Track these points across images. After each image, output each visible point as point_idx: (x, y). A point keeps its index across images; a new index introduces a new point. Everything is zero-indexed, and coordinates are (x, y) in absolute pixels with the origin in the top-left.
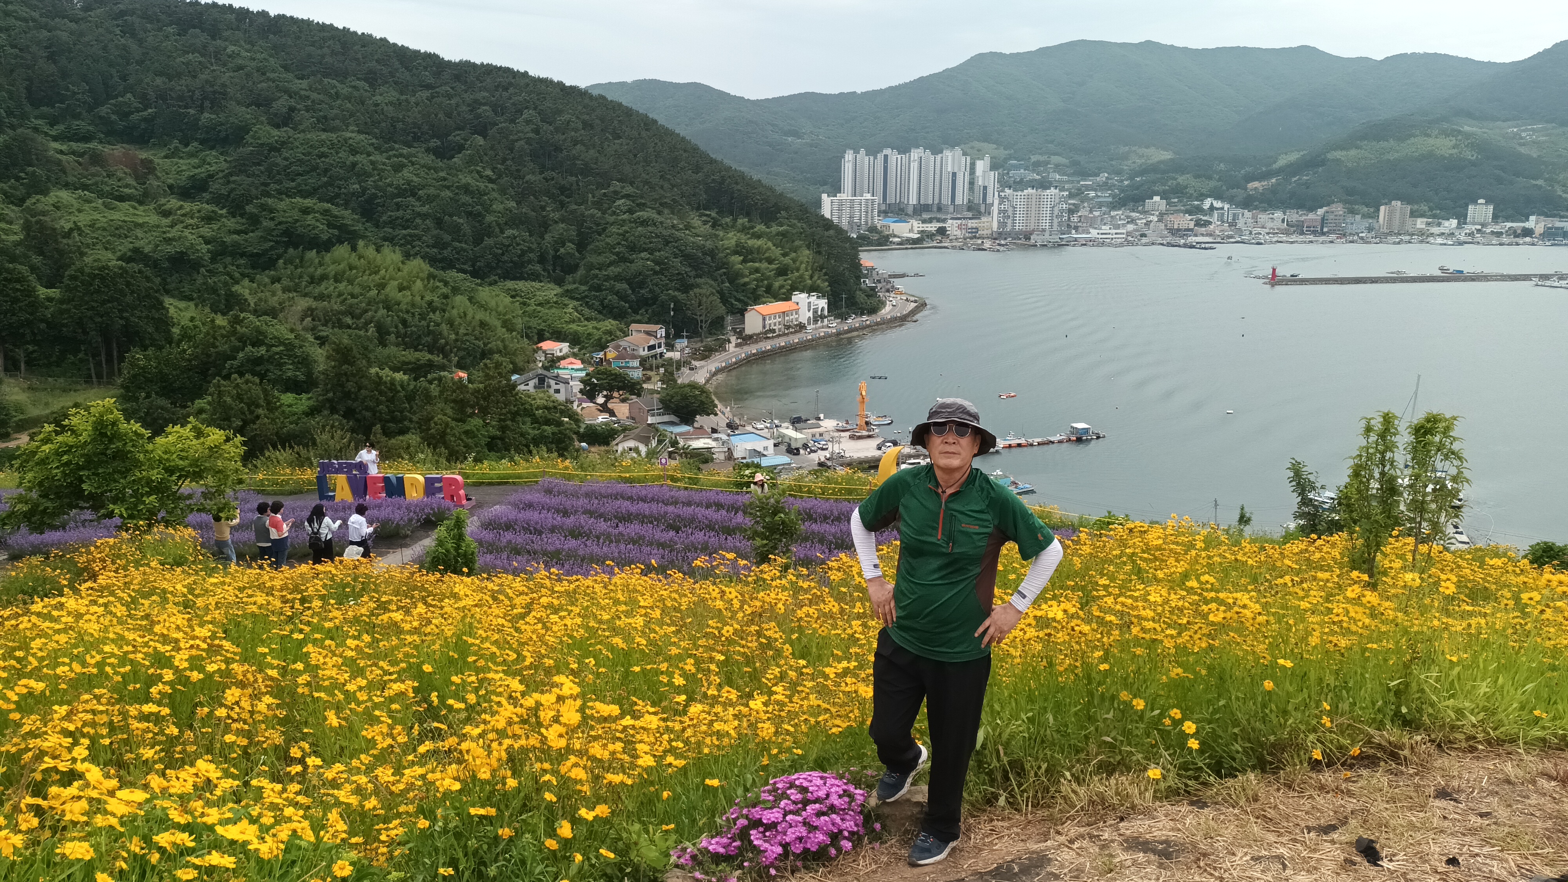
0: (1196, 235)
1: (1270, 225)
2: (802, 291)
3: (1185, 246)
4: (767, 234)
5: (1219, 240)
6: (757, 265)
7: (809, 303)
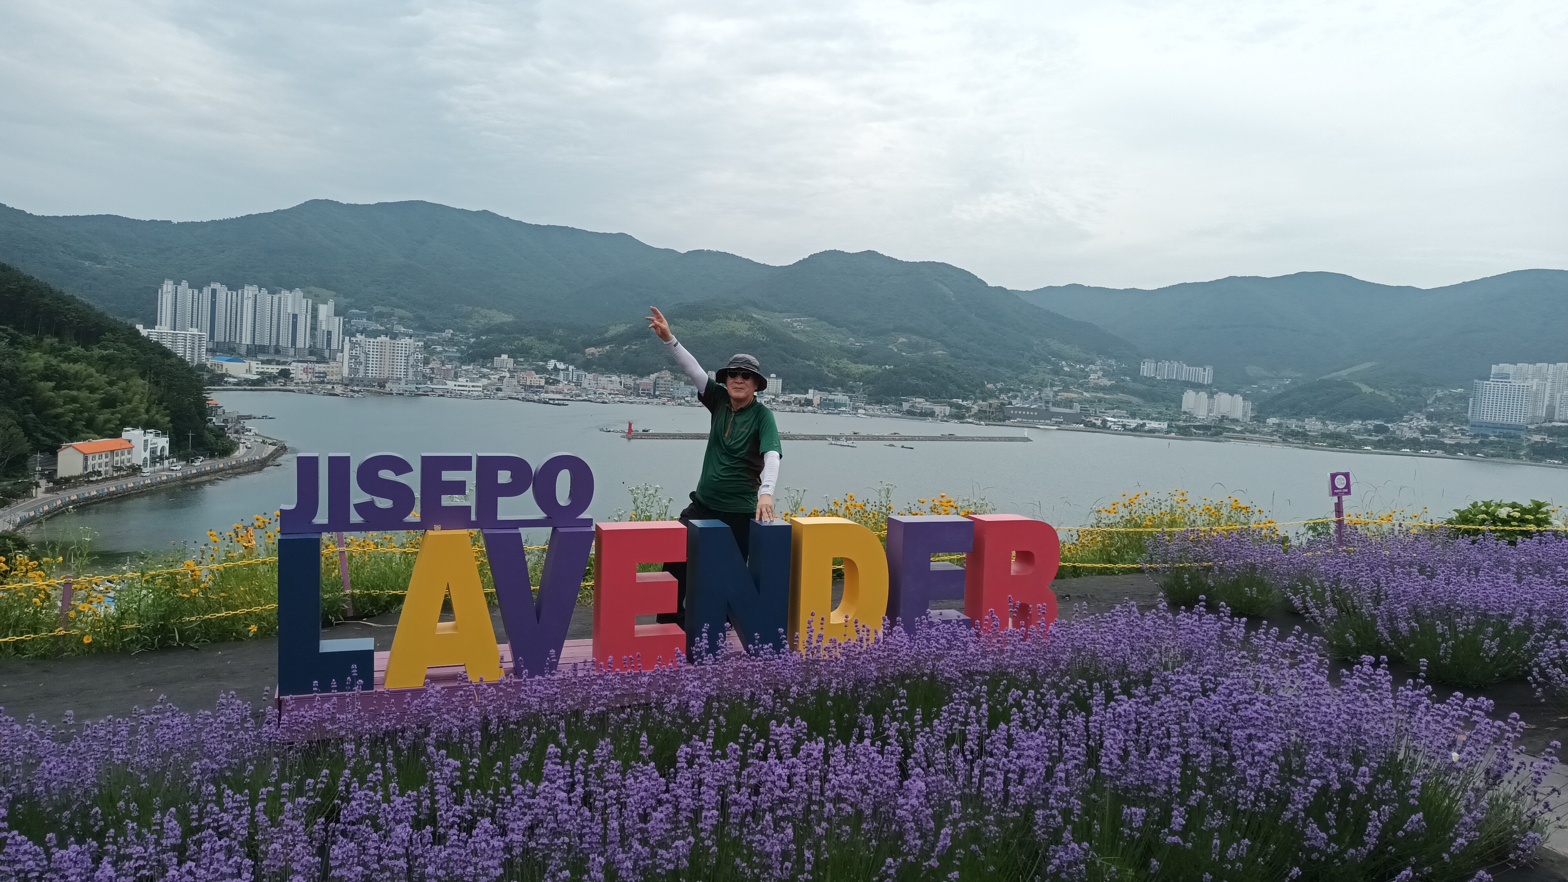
0: (546, 392)
1: (611, 386)
2: (135, 427)
3: (539, 401)
4: (86, 358)
5: (568, 397)
6: (75, 393)
7: (146, 441)
